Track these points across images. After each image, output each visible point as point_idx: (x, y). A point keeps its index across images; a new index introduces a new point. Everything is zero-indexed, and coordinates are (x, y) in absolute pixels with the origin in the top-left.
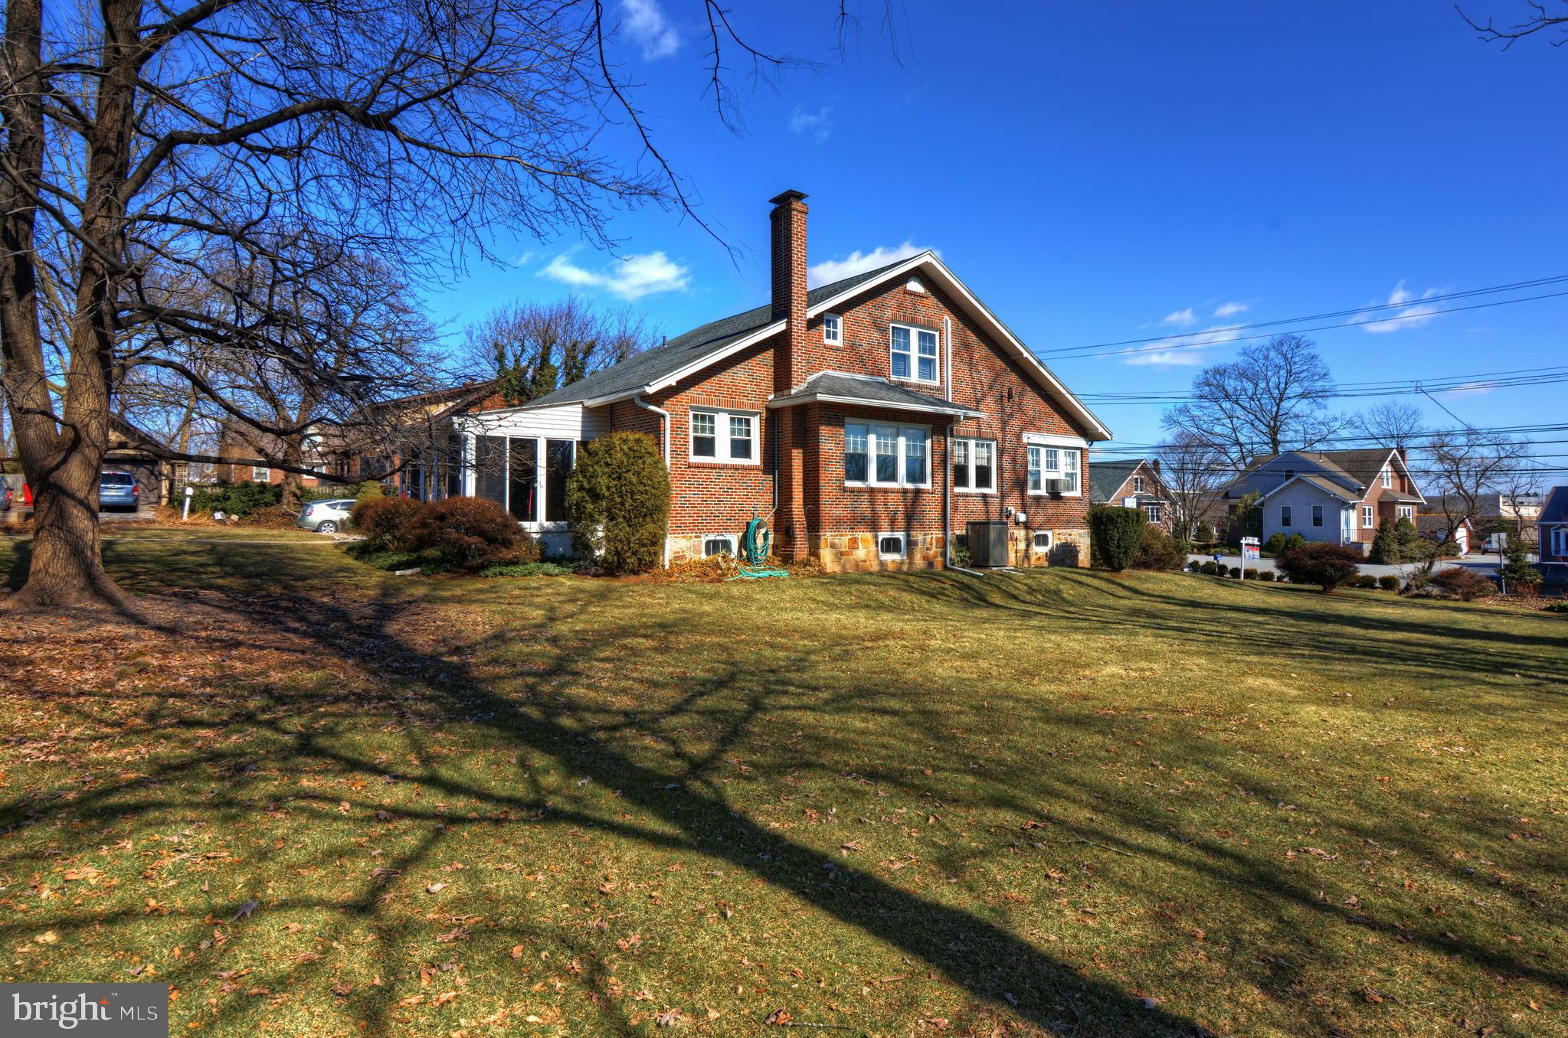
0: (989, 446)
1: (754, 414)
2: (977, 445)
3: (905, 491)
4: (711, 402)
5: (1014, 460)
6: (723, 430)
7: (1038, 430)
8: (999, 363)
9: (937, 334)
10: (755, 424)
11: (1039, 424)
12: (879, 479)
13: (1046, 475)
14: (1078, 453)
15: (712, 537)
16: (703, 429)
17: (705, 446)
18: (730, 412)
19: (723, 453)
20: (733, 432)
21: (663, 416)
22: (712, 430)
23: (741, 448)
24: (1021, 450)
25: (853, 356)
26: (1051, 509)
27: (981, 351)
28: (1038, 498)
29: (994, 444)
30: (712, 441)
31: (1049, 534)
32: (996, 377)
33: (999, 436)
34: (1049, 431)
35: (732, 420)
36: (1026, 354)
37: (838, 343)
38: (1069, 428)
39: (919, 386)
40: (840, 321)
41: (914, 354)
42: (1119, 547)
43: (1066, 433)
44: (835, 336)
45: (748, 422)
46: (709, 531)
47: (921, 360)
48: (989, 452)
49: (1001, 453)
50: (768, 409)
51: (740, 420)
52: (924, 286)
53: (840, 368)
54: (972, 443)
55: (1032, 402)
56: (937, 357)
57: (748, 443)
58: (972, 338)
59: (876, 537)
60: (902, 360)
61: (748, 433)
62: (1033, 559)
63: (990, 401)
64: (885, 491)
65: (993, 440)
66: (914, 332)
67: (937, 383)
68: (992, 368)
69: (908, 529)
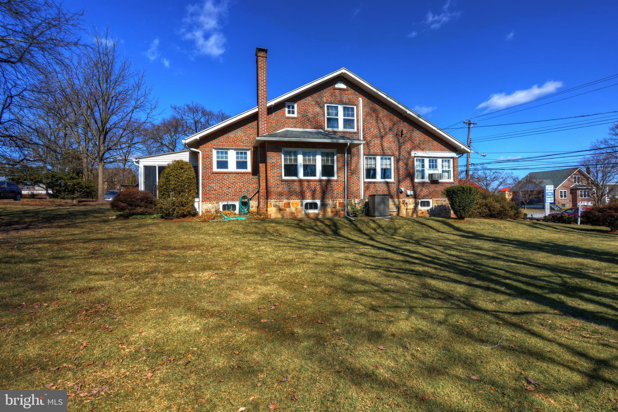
0: (390, 159)
1: (248, 150)
2: (382, 159)
3: (320, 181)
4: (223, 145)
5: (407, 164)
6: (232, 157)
7: (423, 150)
8: (395, 118)
9: (355, 107)
10: (249, 153)
11: (422, 146)
12: (304, 175)
13: (428, 172)
14: (451, 160)
15: (226, 203)
16: (222, 158)
17: (223, 164)
18: (235, 150)
19: (232, 167)
20: (237, 158)
21: (199, 153)
22: (227, 158)
23: (241, 164)
24: (411, 160)
25: (304, 120)
26: (433, 187)
27: (383, 113)
28: (423, 184)
29: (392, 158)
30: (226, 163)
31: (431, 201)
32: (394, 124)
33: (397, 153)
34: (430, 150)
35: (237, 153)
36: (409, 112)
37: (295, 115)
38: (444, 147)
39: (344, 132)
40: (296, 106)
41: (341, 117)
42: (459, 207)
43: (442, 150)
44: (293, 113)
45: (246, 153)
46: (224, 200)
47: (345, 121)
48: (391, 162)
49: (397, 161)
50: (254, 147)
51: (241, 152)
52: (346, 85)
53: (295, 127)
54: (378, 158)
55: (418, 135)
56: (355, 118)
57: (246, 163)
58: (377, 107)
59: (302, 202)
60: (333, 121)
61: (246, 158)
62: (419, 212)
63: (390, 137)
64: (308, 181)
65: (392, 156)
66: (340, 108)
67: (355, 130)
68: (391, 120)
69: (323, 199)
